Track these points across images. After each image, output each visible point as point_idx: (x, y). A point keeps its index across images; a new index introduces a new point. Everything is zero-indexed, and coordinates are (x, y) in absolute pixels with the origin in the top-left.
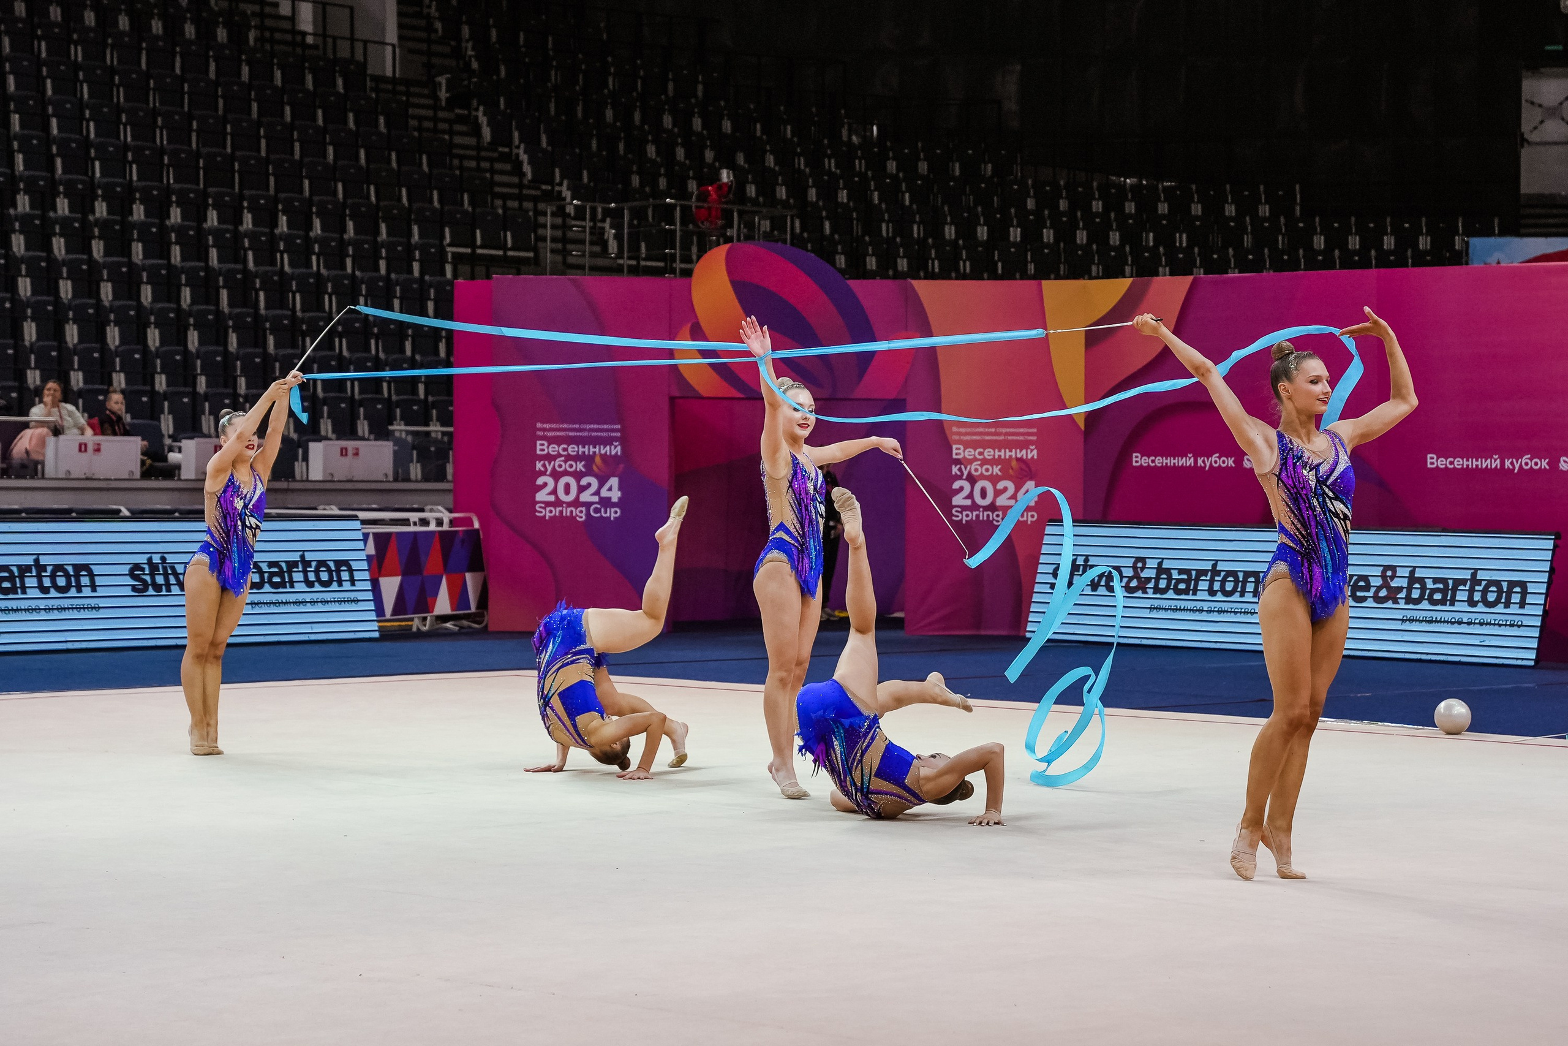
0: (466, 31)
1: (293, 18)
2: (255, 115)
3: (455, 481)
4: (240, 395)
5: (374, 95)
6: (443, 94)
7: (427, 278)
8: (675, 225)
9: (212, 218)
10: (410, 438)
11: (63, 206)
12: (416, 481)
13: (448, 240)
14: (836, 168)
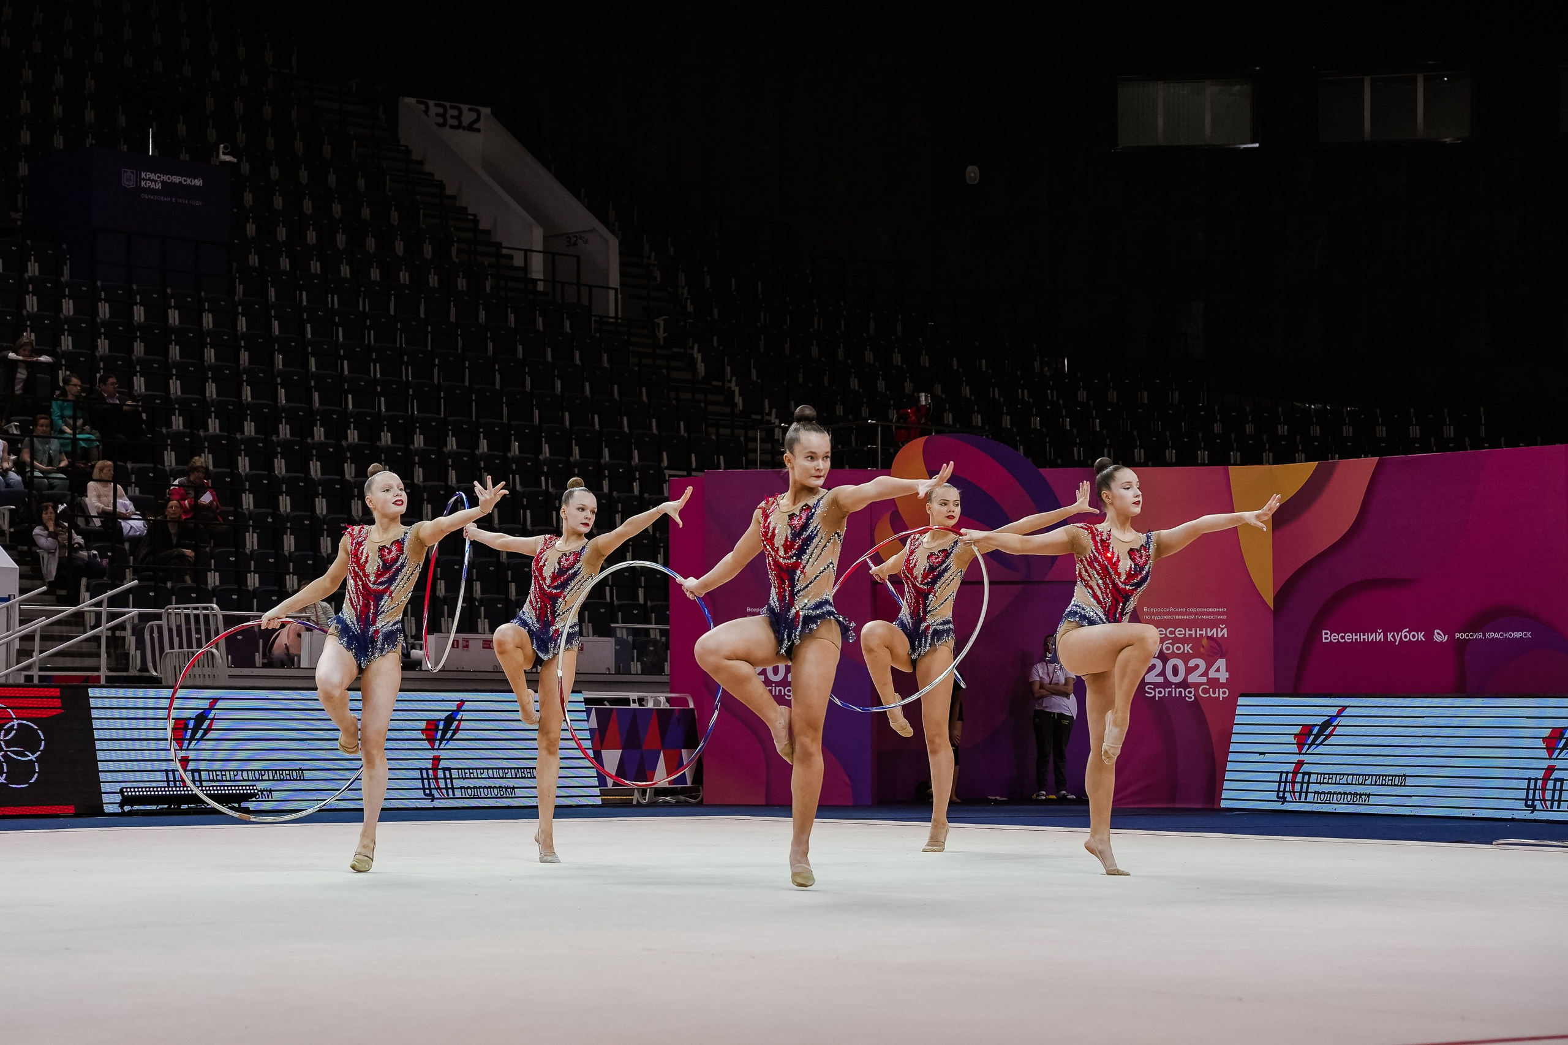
0: (682, 277)
1: (525, 269)
2: (490, 352)
3: (671, 674)
4: (476, 599)
5: (598, 335)
6: (661, 334)
7: (646, 495)
8: (876, 444)
9: (452, 443)
10: (630, 639)
11: (319, 433)
12: (637, 674)
13: (665, 463)
14: (1029, 398)
